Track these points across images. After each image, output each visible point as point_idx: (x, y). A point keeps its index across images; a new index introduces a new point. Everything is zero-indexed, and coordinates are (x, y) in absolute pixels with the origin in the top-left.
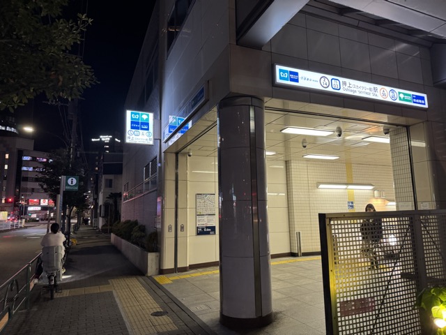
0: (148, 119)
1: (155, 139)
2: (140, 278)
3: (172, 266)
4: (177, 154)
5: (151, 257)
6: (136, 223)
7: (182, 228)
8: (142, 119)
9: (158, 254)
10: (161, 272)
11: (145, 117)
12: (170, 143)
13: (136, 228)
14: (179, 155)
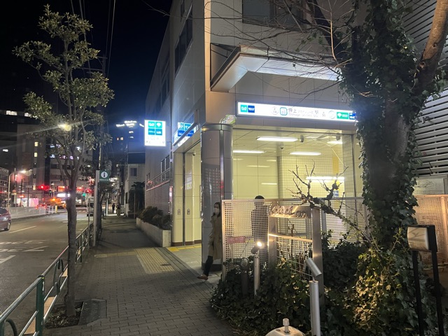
0: (161, 127)
1: (167, 142)
2: (157, 249)
3: (182, 241)
4: (184, 153)
5: (165, 233)
6: (156, 209)
7: (188, 212)
8: (157, 126)
9: (170, 231)
10: (173, 244)
11: (159, 125)
12: (179, 145)
14: (186, 155)
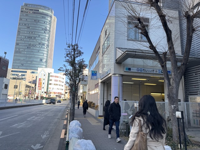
3: (102, 115)
4: (104, 83)
6: (92, 102)
10: (99, 116)
13: (92, 104)
14: (105, 83)
